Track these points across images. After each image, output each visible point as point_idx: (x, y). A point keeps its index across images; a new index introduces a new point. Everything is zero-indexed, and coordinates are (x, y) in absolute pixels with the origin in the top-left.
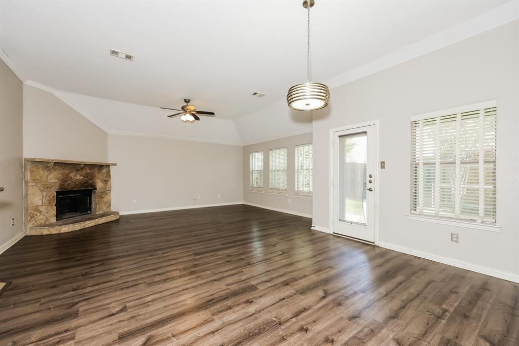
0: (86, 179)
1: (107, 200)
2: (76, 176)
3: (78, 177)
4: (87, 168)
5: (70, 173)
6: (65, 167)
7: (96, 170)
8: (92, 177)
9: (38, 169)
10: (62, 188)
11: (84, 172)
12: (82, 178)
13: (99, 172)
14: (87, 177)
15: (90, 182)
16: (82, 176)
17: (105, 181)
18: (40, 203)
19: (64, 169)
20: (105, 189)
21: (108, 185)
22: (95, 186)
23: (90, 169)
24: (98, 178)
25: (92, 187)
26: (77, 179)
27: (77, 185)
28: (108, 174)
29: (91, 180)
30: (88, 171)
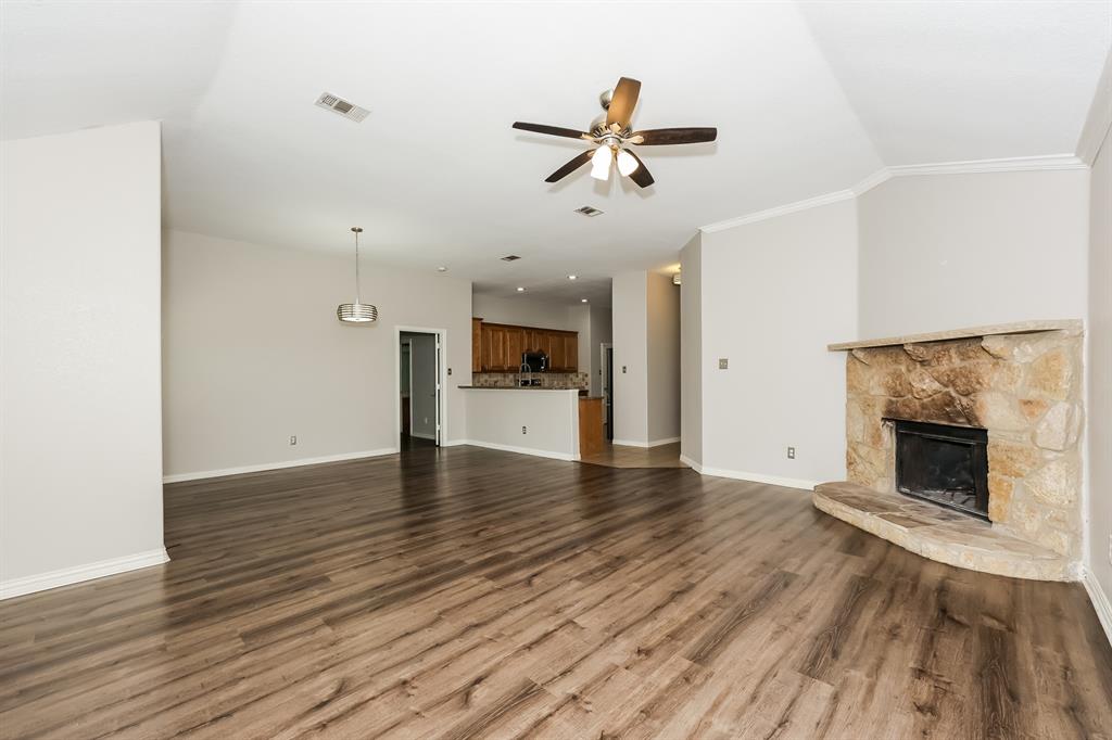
0: (951, 389)
2: (923, 380)
3: (925, 384)
4: (953, 352)
5: (908, 371)
6: (897, 357)
7: (983, 360)
8: (969, 383)
9: (855, 364)
10: (889, 412)
11: (944, 366)
12: (936, 385)
13: (995, 365)
14: (952, 383)
15: (965, 401)
16: (937, 379)
17: (1028, 402)
18: (860, 439)
19: (894, 361)
20: (1033, 438)
21: (1043, 426)
22: (977, 419)
23: (964, 356)
24: (991, 390)
25: (969, 422)
26: (923, 390)
27: (924, 407)
28: (1044, 375)
29: (967, 395)
30: (957, 362)
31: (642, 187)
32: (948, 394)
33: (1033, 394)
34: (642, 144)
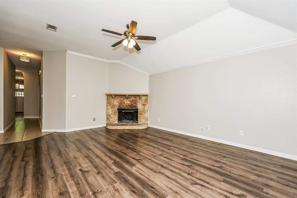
0: (132, 103)
1: (145, 116)
2: (127, 101)
3: (127, 102)
4: (133, 97)
5: (124, 100)
6: (121, 97)
7: (138, 98)
8: (135, 102)
9: (110, 98)
10: (119, 107)
11: (131, 99)
12: (130, 102)
13: (140, 99)
14: (132, 102)
15: (135, 105)
16: (130, 101)
17: (144, 105)
18: (111, 113)
19: (121, 98)
20: (144, 109)
21: (146, 107)
22: (137, 107)
23: (135, 98)
24: (139, 103)
25: (135, 108)
26: (127, 103)
27: (127, 106)
28: (146, 100)
29: (135, 104)
30: (133, 99)
31: (138, 50)
32: (132, 104)
33: (144, 103)
34: (138, 39)
